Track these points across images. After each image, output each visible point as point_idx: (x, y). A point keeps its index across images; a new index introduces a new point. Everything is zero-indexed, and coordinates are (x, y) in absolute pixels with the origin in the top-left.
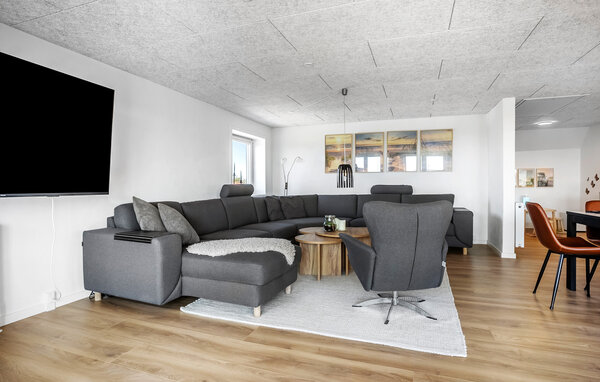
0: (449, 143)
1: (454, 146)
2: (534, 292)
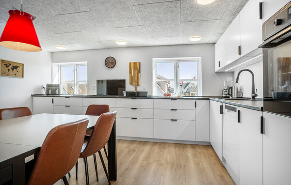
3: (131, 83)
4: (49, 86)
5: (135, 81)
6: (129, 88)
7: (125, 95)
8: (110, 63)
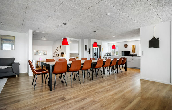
0: (13, 41)
1: (15, 41)
2: (32, 86)
3: (132, 52)
4: (108, 53)
5: (134, 51)
6: (132, 53)
7: (130, 55)
8: (126, 46)
